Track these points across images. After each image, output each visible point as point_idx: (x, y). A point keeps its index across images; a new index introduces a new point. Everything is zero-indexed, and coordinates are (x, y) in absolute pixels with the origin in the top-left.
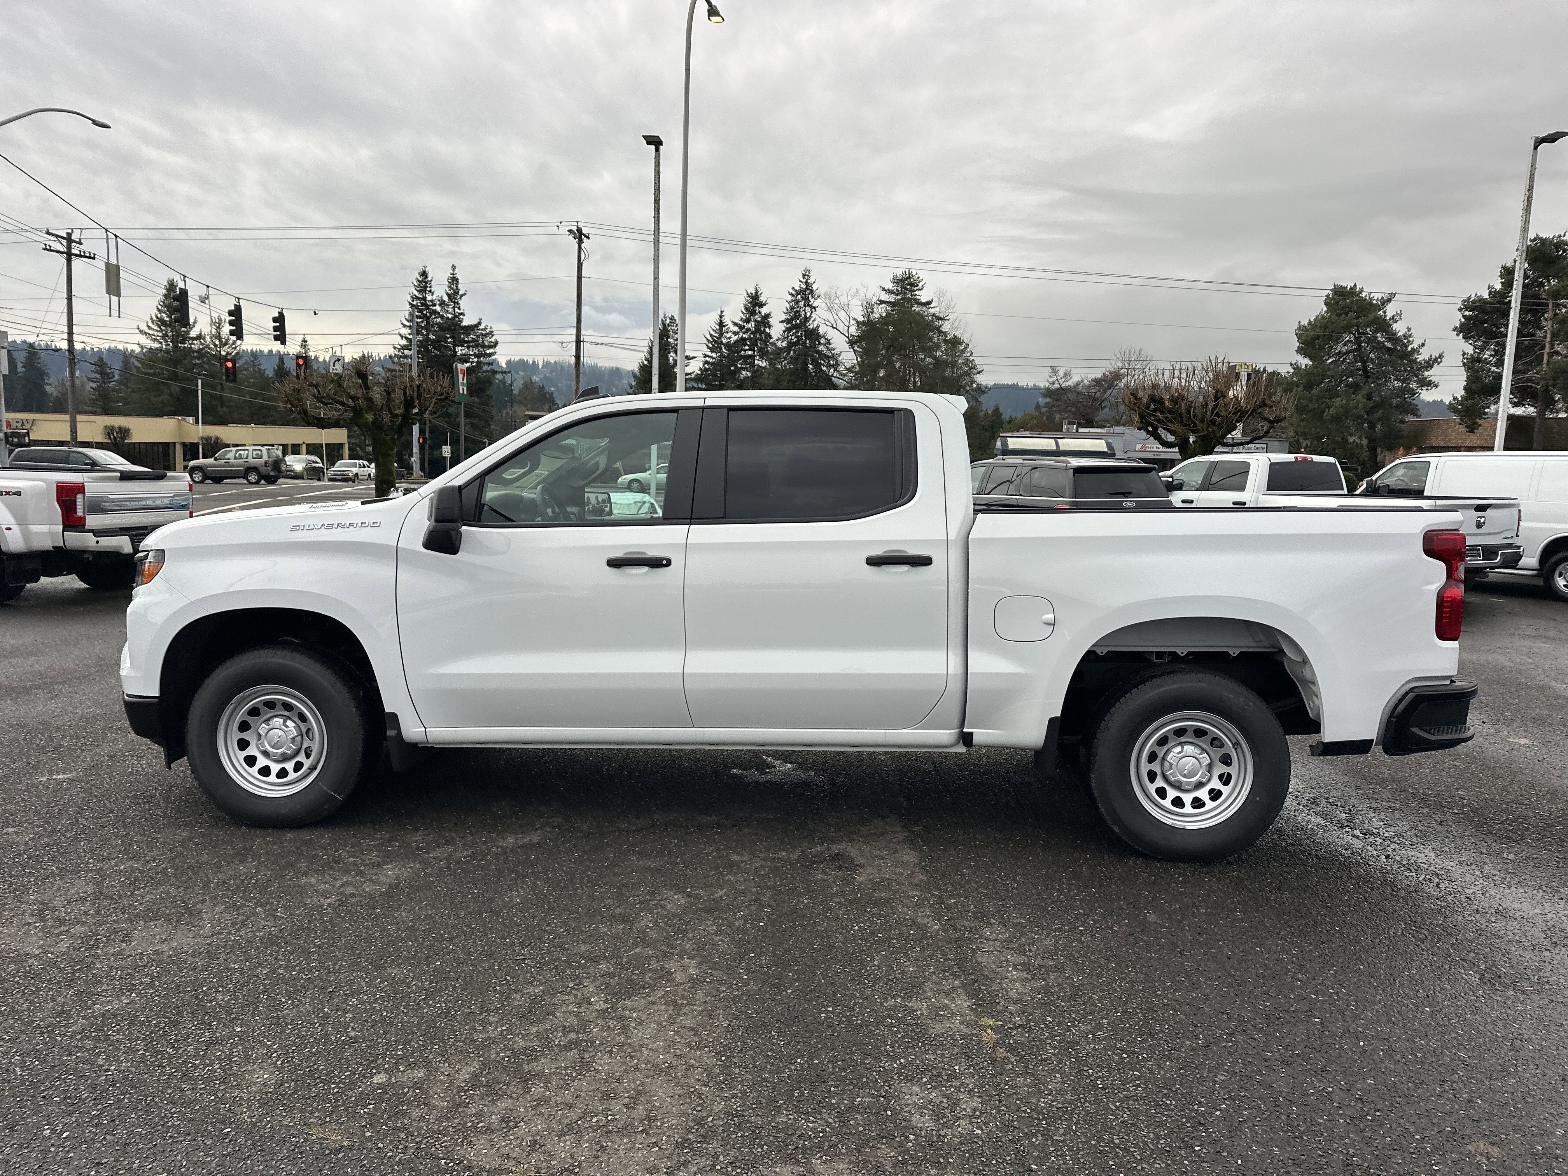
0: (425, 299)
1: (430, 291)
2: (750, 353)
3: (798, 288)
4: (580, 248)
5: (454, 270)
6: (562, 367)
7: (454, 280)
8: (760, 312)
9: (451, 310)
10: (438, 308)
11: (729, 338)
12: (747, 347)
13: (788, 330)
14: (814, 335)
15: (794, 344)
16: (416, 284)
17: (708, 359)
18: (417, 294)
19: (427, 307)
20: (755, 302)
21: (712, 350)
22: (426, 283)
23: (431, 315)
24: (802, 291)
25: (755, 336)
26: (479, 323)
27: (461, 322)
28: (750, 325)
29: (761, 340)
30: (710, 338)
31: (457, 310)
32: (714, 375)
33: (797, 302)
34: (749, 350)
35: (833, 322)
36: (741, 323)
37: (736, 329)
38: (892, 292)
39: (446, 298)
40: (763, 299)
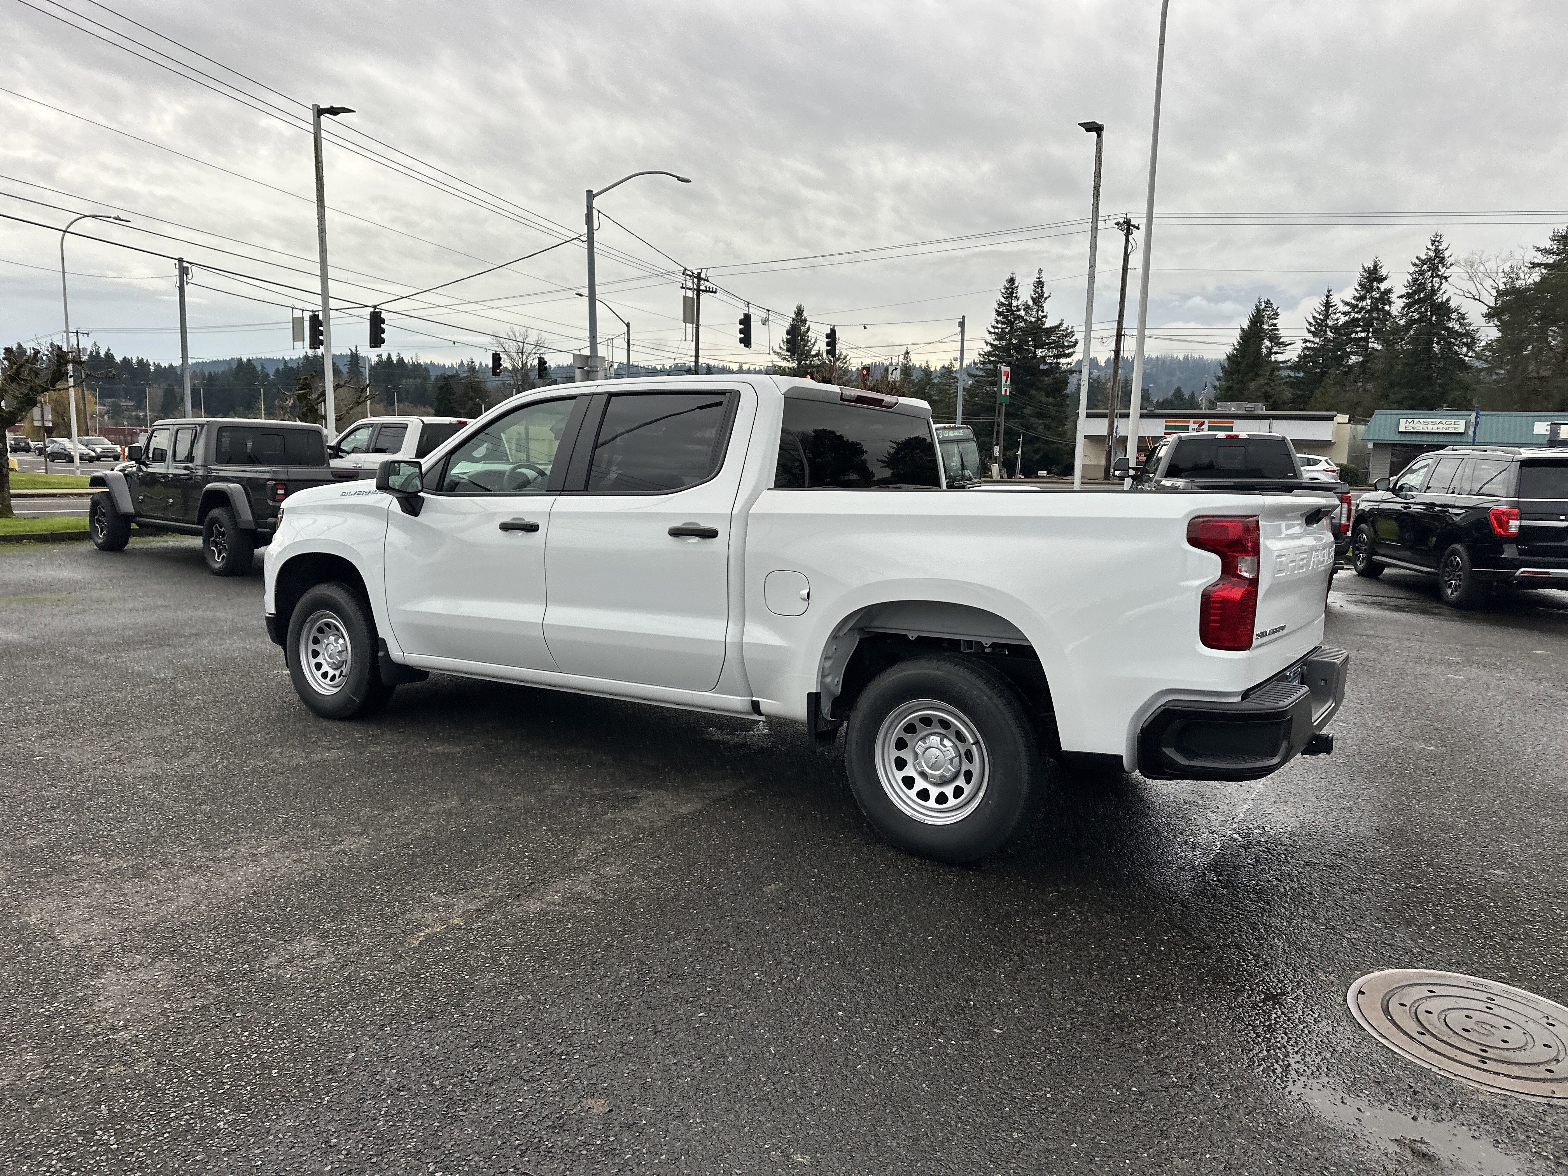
0: (1010, 305)
1: (1016, 297)
2: (1363, 335)
3: (1424, 257)
4: (1127, 240)
5: (1040, 274)
6: (1164, 361)
7: (1040, 284)
8: (1378, 288)
9: (1034, 313)
10: (1022, 313)
11: (1337, 320)
12: (1359, 329)
13: (1408, 306)
14: (1444, 309)
15: (1415, 321)
16: (1003, 291)
17: (1308, 345)
18: (1003, 301)
19: (1012, 312)
20: (1373, 276)
21: (1314, 334)
22: (1013, 289)
23: (1015, 320)
24: (1430, 259)
25: (1370, 315)
26: (1061, 324)
27: (1043, 324)
28: (1364, 303)
29: (1378, 319)
30: (1312, 321)
31: (1040, 313)
32: (1316, 363)
33: (1422, 273)
34: (1361, 331)
35: (1475, 292)
36: (1353, 301)
37: (1347, 309)
38: (1549, 252)
39: (1031, 303)
40: (1383, 272)
